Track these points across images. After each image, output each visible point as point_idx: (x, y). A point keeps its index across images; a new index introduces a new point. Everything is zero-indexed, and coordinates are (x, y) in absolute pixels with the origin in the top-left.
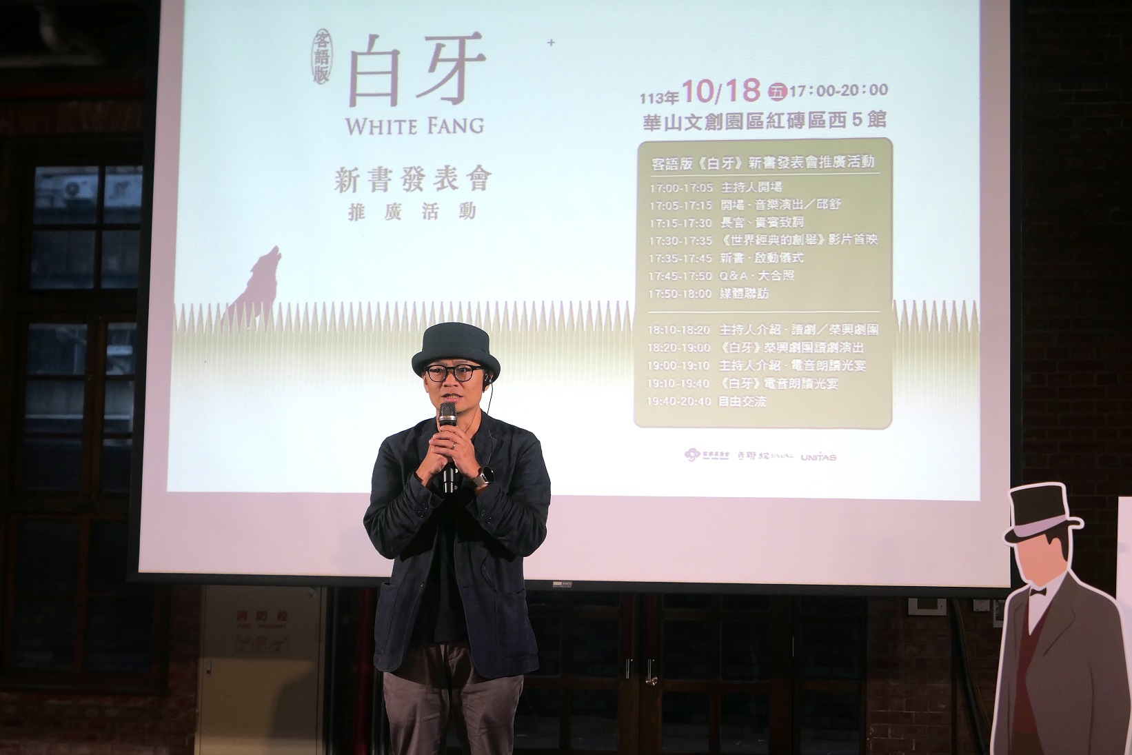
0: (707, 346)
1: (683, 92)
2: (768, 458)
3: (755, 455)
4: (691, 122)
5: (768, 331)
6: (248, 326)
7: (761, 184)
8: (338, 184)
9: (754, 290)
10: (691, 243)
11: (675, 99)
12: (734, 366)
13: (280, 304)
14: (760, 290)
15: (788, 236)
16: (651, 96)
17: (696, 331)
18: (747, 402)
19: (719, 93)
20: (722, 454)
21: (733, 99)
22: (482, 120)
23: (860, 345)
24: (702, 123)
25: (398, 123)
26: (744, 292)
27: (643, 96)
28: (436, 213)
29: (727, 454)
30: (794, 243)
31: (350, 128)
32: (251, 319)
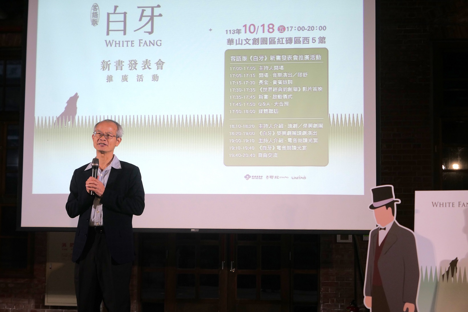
0: (253, 133)
1: (243, 29)
2: (278, 178)
3: (273, 177)
4: (246, 41)
5: (278, 127)
6: (65, 125)
7: (275, 67)
8: (102, 67)
9: (272, 110)
10: (247, 91)
11: (240, 32)
12: (264, 141)
13: (78, 116)
14: (275, 110)
15: (286, 88)
16: (230, 31)
17: (249, 127)
18: (270, 156)
19: (258, 30)
20: (260, 177)
21: (264, 32)
22: (161, 41)
23: (315, 132)
24: (251, 42)
25: (126, 42)
26: (268, 111)
27: (227, 31)
28: (142, 79)
29: (262, 177)
30: (288, 91)
31: (107, 44)
32: (67, 122)
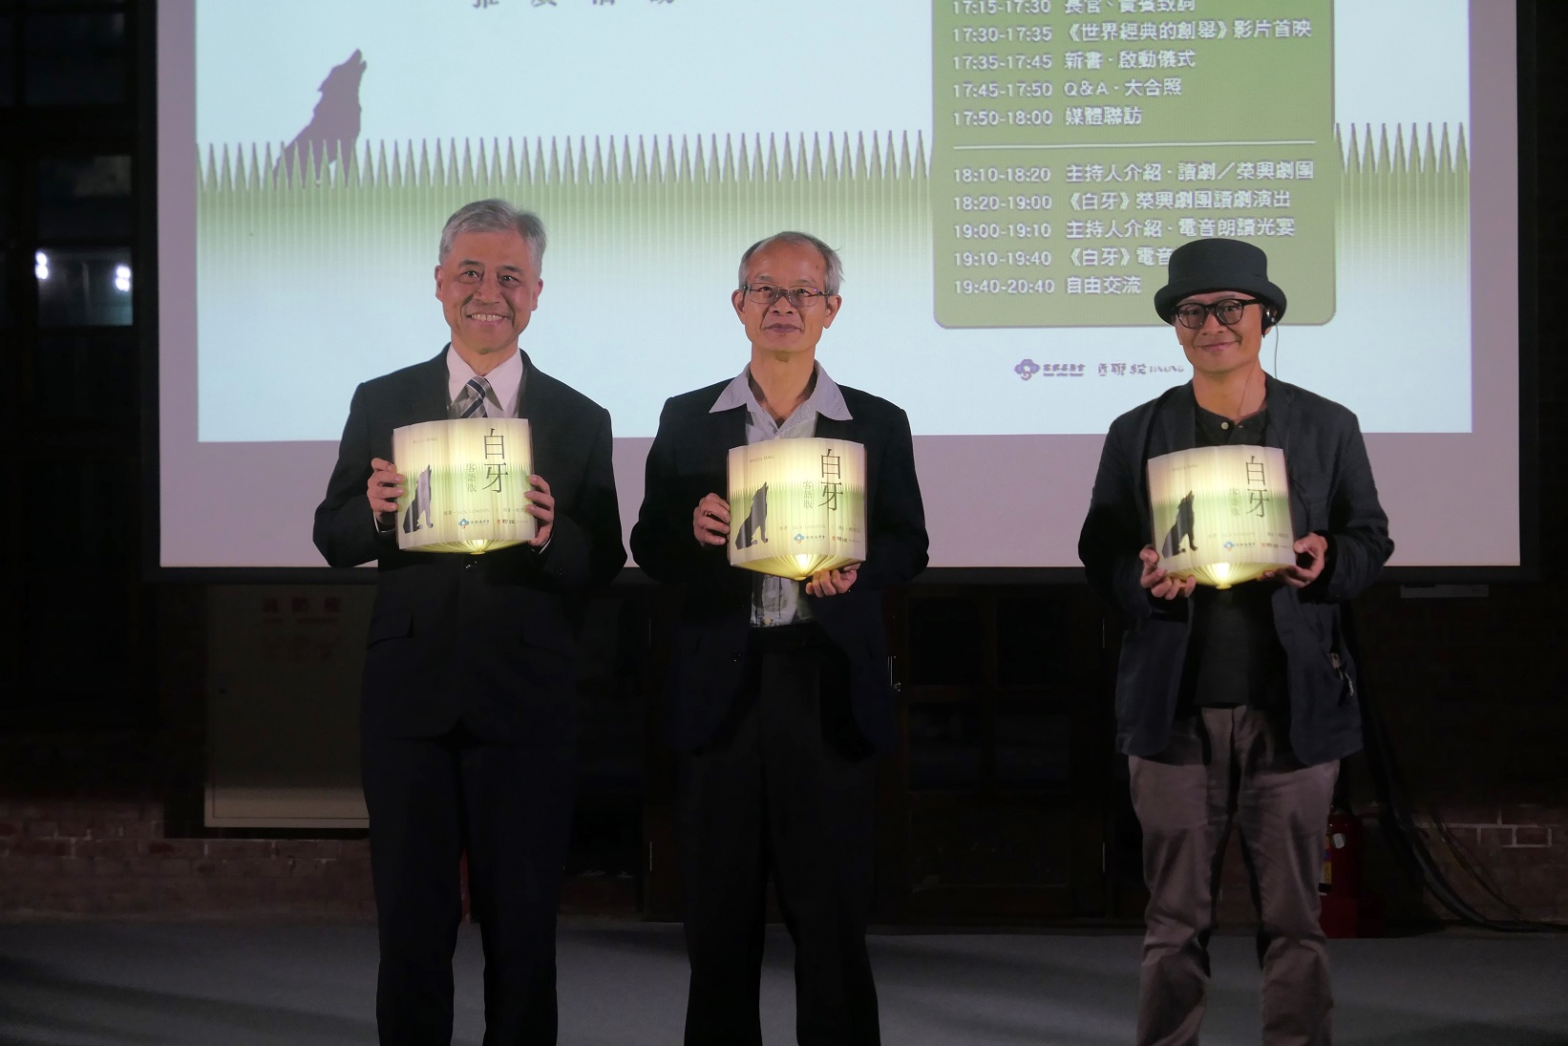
0: (1047, 199)
2: (1144, 373)
3: (1124, 368)
5: (1141, 175)
6: (318, 177)
9: (1119, 110)
10: (1018, 38)
12: (1088, 231)
13: (368, 142)
14: (1127, 110)
15: (1170, 26)
17: (1030, 177)
18: (1111, 286)
20: (1073, 367)
23: (1284, 194)
26: (1103, 114)
29: (1081, 367)
30: (1180, 36)
32: (323, 166)
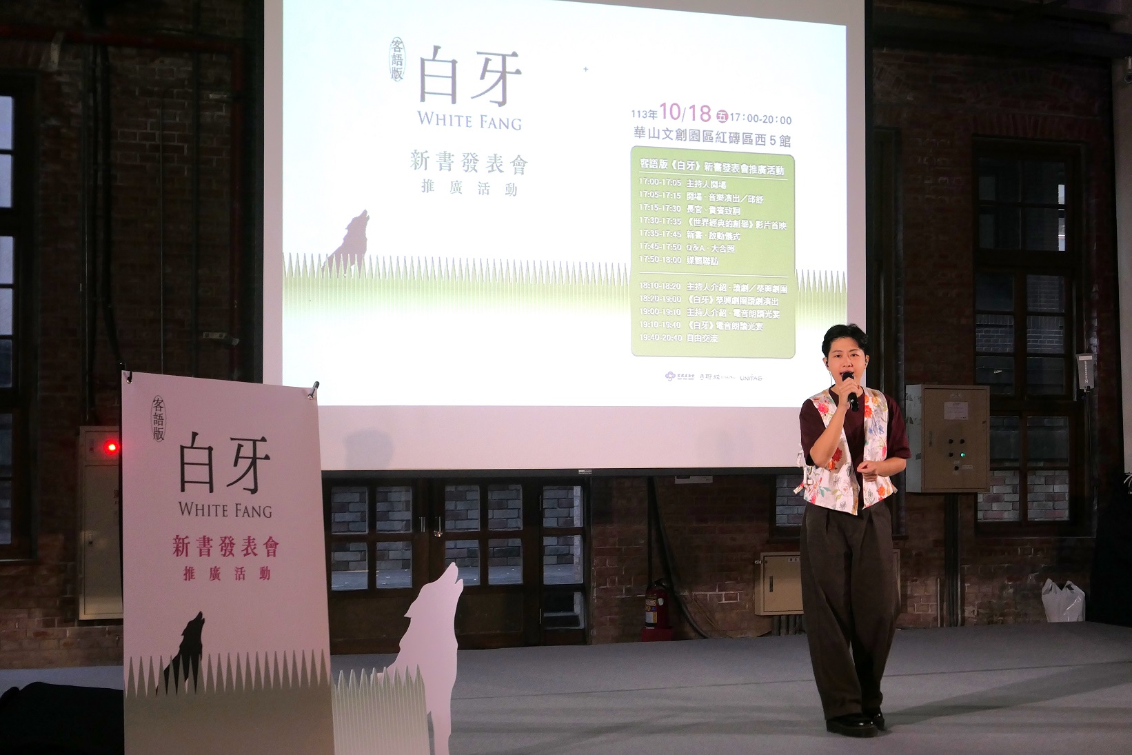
0: (679, 298)
1: (660, 112)
2: (719, 379)
3: (711, 376)
4: (666, 134)
5: (718, 288)
7: (712, 182)
8: (413, 162)
9: (709, 258)
10: (667, 223)
11: (655, 115)
12: (696, 313)
13: (371, 256)
14: (712, 259)
15: (730, 221)
16: (639, 112)
17: (672, 287)
18: (706, 339)
19: (684, 114)
20: (689, 376)
21: (694, 119)
22: (520, 120)
23: (776, 300)
24: (674, 135)
25: (457, 118)
26: (703, 260)
27: (633, 111)
28: (488, 190)
29: (693, 375)
30: (734, 226)
31: (421, 119)
32: (348, 267)
